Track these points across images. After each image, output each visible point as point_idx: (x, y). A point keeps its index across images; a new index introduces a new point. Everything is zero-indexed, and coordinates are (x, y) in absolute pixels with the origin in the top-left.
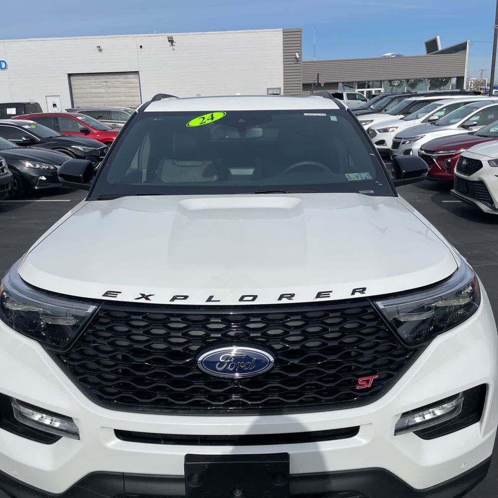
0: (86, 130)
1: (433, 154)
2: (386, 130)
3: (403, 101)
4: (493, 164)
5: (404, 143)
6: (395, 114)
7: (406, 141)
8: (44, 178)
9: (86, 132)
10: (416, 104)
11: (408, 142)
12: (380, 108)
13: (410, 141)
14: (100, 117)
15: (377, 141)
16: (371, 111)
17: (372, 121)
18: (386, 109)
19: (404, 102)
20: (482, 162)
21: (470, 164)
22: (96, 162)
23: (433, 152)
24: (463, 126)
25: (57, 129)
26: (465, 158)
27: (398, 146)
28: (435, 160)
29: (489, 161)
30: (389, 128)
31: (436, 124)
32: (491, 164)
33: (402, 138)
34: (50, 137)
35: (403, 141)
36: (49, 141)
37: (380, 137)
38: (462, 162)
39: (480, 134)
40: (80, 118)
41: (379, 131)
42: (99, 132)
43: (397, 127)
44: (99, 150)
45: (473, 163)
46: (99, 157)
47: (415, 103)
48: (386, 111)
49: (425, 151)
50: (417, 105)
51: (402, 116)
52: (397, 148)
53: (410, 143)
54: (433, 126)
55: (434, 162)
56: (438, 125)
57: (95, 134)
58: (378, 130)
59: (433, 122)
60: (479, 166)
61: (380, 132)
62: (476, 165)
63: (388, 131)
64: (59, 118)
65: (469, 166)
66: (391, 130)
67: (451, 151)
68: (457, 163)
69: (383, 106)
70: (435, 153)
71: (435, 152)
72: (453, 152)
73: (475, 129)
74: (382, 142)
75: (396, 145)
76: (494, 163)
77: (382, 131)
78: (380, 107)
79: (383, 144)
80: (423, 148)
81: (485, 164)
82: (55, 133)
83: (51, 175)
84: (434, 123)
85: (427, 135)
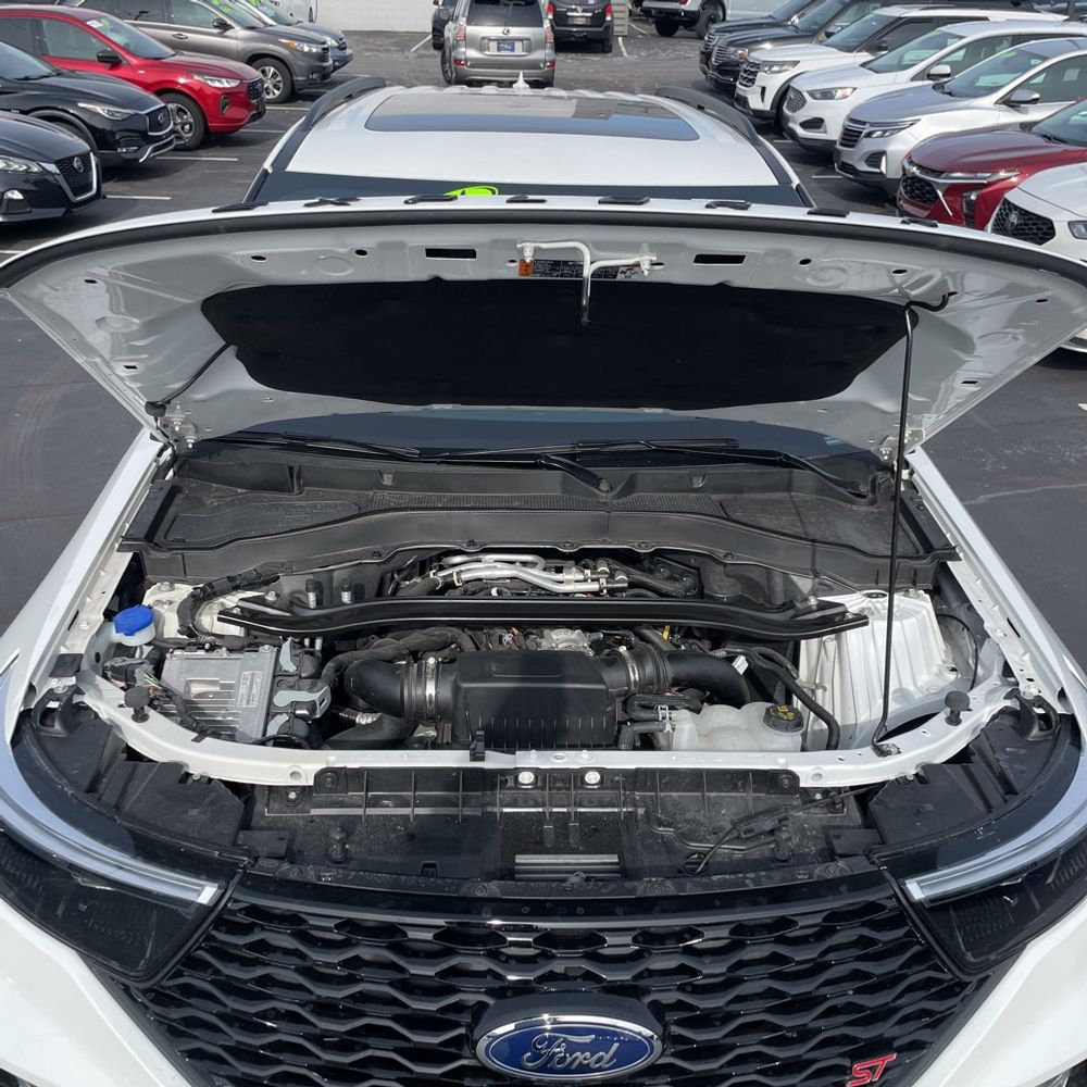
0: (113, 58)
1: (938, 177)
2: (827, 95)
3: (871, 16)
4: (1079, 231)
5: (869, 135)
6: (850, 49)
7: (874, 132)
8: (17, 195)
9: (112, 62)
10: (902, 25)
11: (878, 133)
12: (816, 27)
13: (885, 131)
14: (142, 12)
15: (804, 119)
16: (794, 34)
17: (795, 63)
18: (830, 30)
19: (872, 19)
20: (1055, 224)
21: (1026, 224)
22: (140, 147)
23: (938, 173)
24: (1009, 103)
25: (40, 52)
26: (1016, 208)
27: (856, 141)
28: (940, 194)
29: (1070, 224)
30: (836, 89)
31: (946, 90)
32: (1075, 231)
33: (864, 123)
34: (27, 79)
35: (867, 129)
36: (23, 89)
37: (813, 109)
38: (1007, 215)
39: (1050, 132)
40: (95, 24)
41: (812, 94)
42: (143, 62)
43: (855, 89)
44: (147, 114)
45: (1034, 224)
46: (146, 132)
47: (899, 23)
48: (829, 35)
49: (920, 167)
50: (900, 29)
51: (865, 56)
52: (852, 146)
53: (882, 136)
54: (938, 95)
55: (938, 197)
56: (950, 94)
57: (134, 68)
58: (808, 92)
59: (938, 82)
60: (1044, 234)
61: (815, 98)
62: (1038, 229)
63: (832, 98)
64: (45, 22)
65: (1023, 229)
66: (839, 93)
67: (979, 175)
68: (994, 215)
69: (821, 20)
70: (944, 175)
71: (943, 173)
72: (984, 177)
73: (1035, 114)
74: (815, 123)
75: (851, 137)
76: (1083, 229)
77: (818, 96)
78: (816, 23)
79: (819, 127)
80: (915, 159)
81: (1061, 228)
82: (37, 67)
83: (33, 188)
84: (943, 88)
85: (924, 118)
